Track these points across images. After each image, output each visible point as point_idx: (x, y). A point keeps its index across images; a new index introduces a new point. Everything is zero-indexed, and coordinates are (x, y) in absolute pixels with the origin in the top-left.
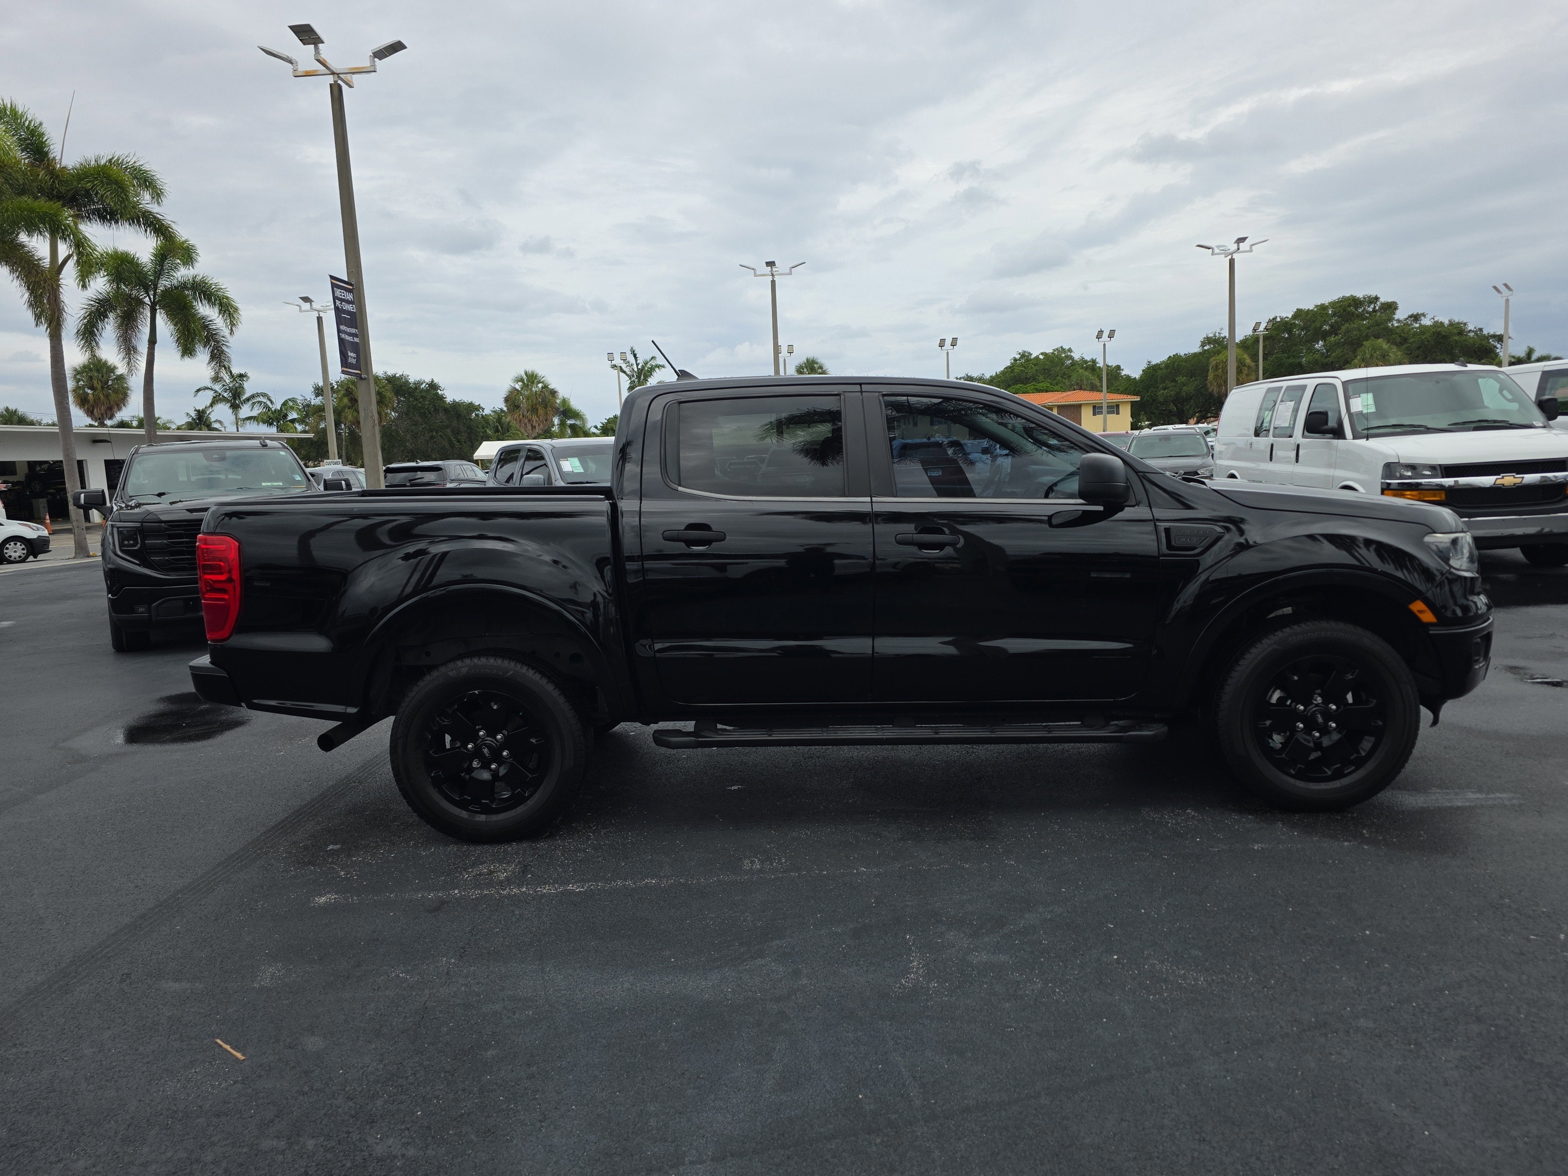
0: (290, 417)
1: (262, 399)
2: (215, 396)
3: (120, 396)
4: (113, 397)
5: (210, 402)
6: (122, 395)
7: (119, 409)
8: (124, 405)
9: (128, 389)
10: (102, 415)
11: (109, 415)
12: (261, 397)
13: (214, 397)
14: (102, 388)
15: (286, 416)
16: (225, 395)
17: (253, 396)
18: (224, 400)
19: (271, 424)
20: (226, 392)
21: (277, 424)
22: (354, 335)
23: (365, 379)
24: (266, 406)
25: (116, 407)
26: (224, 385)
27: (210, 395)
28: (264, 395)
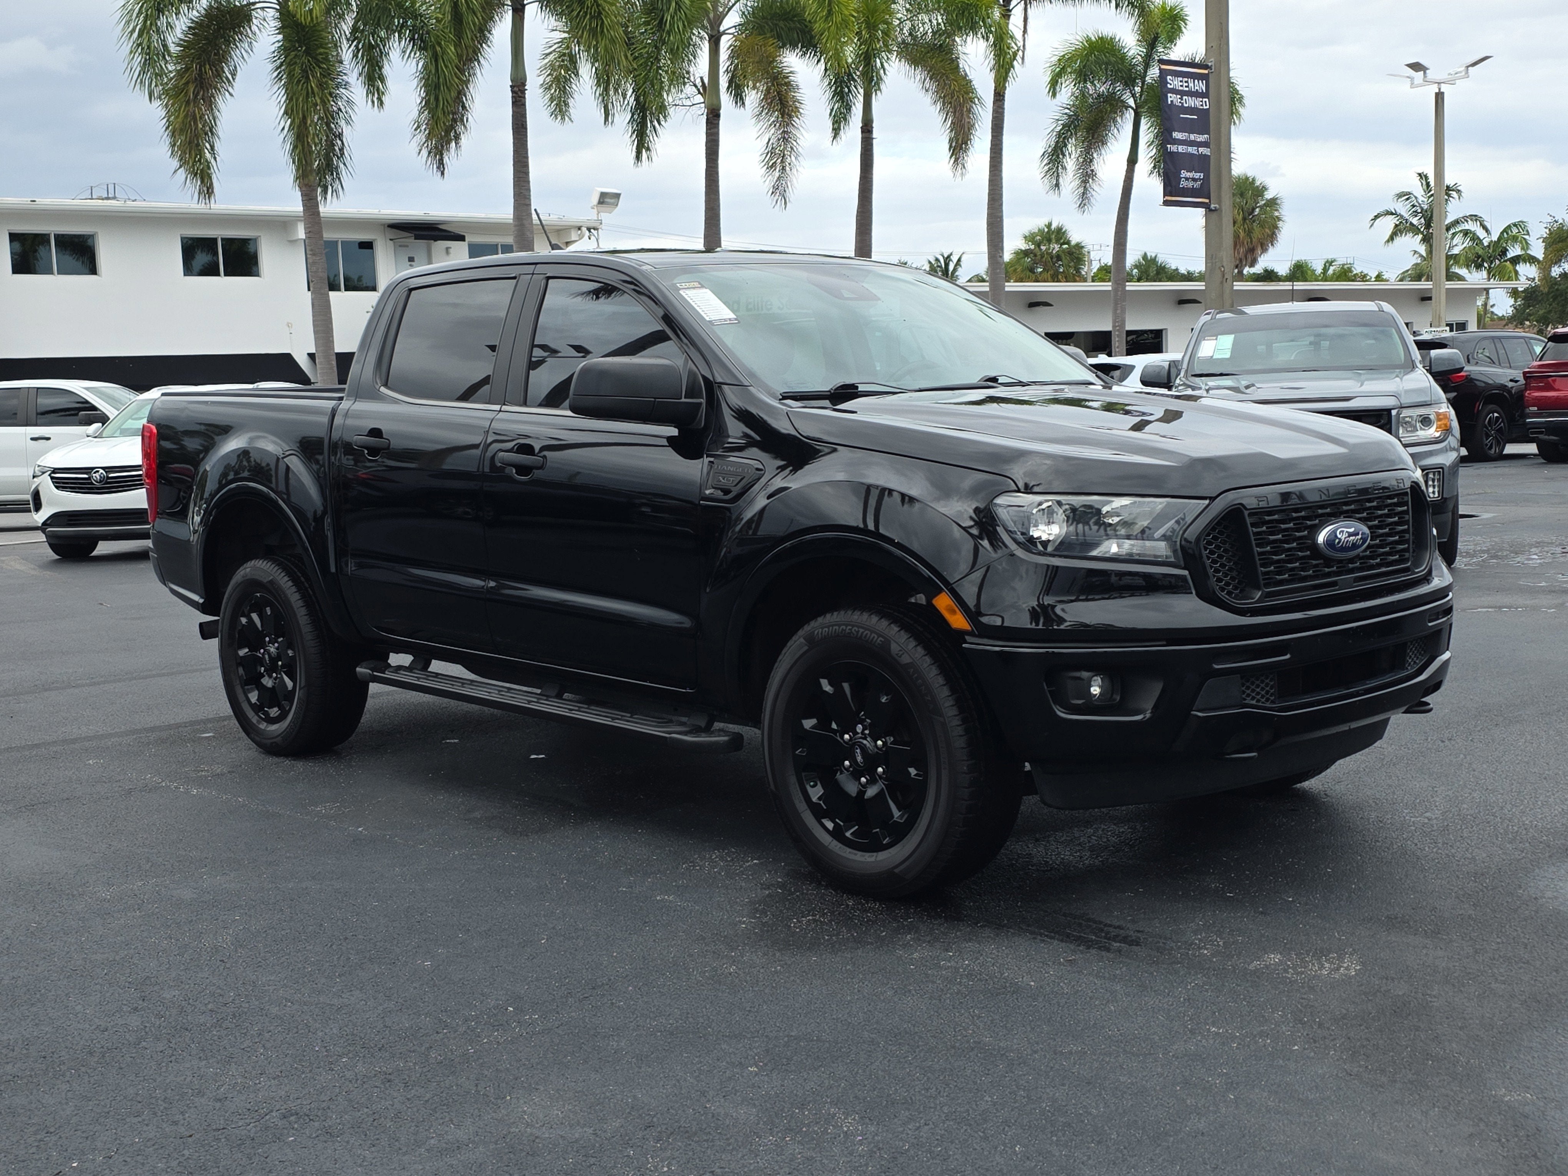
0: (1511, 254)
1: (1471, 226)
2: (1398, 223)
3: (1267, 230)
4: (1257, 233)
5: (1390, 233)
6: (1269, 228)
7: (1264, 250)
8: (1272, 245)
9: (1279, 219)
10: (1241, 260)
11: (1249, 260)
12: (1470, 222)
13: (1396, 226)
14: (1244, 219)
15: (1504, 252)
16: (1415, 221)
17: (1457, 222)
18: (1414, 229)
19: (1479, 267)
20: (1416, 216)
21: (1490, 267)
22: (1205, 144)
23: (1216, 210)
24: (1475, 238)
25: (1259, 248)
26: (1414, 206)
27: (1389, 223)
28: (1475, 218)
